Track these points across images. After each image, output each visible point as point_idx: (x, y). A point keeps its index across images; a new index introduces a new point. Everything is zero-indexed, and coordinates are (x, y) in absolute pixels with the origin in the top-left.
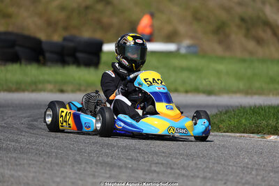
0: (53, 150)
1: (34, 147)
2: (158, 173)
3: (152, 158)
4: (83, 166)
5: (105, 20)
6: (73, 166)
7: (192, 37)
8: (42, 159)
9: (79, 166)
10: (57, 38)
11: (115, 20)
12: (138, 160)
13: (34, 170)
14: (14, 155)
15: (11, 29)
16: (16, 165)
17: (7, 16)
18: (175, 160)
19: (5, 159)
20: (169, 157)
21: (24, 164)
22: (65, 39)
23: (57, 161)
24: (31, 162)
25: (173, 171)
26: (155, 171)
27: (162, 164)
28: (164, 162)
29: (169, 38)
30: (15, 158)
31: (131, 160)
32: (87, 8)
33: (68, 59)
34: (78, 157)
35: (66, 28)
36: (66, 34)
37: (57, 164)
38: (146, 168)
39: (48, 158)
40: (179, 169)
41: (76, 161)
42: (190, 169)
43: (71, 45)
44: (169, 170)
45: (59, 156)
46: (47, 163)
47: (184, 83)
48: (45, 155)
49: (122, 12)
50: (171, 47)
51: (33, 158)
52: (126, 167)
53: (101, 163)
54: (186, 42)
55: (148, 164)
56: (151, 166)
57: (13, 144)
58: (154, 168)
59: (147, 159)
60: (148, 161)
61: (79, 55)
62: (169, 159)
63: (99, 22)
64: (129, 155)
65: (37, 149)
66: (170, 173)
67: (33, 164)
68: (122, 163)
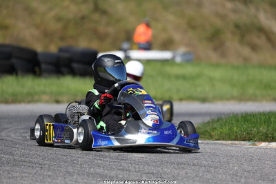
0: (46, 162)
1: (27, 159)
3: (144, 168)
4: (75, 177)
5: (102, 29)
6: (65, 178)
7: (188, 45)
8: (35, 171)
9: (70, 178)
10: (53, 49)
11: (111, 30)
12: (130, 171)
14: (7, 168)
15: (7, 42)
16: (9, 178)
17: (4, 28)
18: (165, 169)
20: (160, 167)
21: (16, 177)
22: (61, 50)
23: (50, 173)
24: (23, 175)
27: (153, 174)
28: (154, 171)
29: (165, 46)
30: (8, 171)
31: (123, 170)
32: (83, 18)
33: (63, 69)
34: (70, 169)
35: (62, 39)
36: (63, 44)
37: (49, 176)
41: (68, 172)
42: (180, 178)
43: (66, 55)
45: (51, 168)
46: (40, 175)
47: (178, 90)
48: (38, 167)
49: (118, 21)
50: (167, 55)
51: (26, 171)
52: (117, 177)
53: (92, 174)
54: (182, 50)
55: (139, 174)
57: (7, 156)
59: (138, 169)
60: (139, 171)
61: (75, 66)
62: (160, 169)
63: (95, 32)
64: (121, 166)
68: (113, 174)
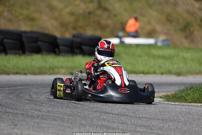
0: (65, 117)
1: (51, 115)
2: (142, 132)
3: (137, 122)
4: (87, 128)
5: (103, 22)
7: (166, 34)
8: (57, 123)
9: (84, 128)
10: (68, 35)
11: (110, 22)
12: (127, 124)
13: (51, 131)
14: (37, 121)
15: (35, 29)
16: (39, 128)
18: (154, 123)
19: (31, 123)
20: (149, 121)
21: (44, 127)
22: (74, 36)
23: (68, 125)
24: (49, 125)
25: (152, 131)
26: (139, 132)
27: (144, 126)
28: (146, 125)
29: (149, 35)
30: (38, 123)
31: (122, 123)
32: (90, 13)
33: (76, 50)
34: (83, 122)
35: (74, 28)
36: (75, 32)
37: (68, 127)
38: (133, 129)
39: (62, 122)
40: (156, 130)
41: (82, 124)
42: (164, 130)
43: (78, 40)
44: (149, 131)
45: (70, 121)
46: (61, 126)
47: (160, 67)
48: (60, 120)
49: (115, 16)
50: (151, 41)
51: (51, 123)
52: (118, 129)
53: (100, 126)
54: (162, 38)
55: (134, 126)
56: (136, 128)
57: (36, 112)
58: (138, 129)
59: (133, 123)
60: (134, 124)
61: (84, 47)
62: (149, 123)
63: (99, 23)
64: (121, 120)
65: (54, 116)
66: (150, 133)
67: (51, 127)
68: (115, 125)
